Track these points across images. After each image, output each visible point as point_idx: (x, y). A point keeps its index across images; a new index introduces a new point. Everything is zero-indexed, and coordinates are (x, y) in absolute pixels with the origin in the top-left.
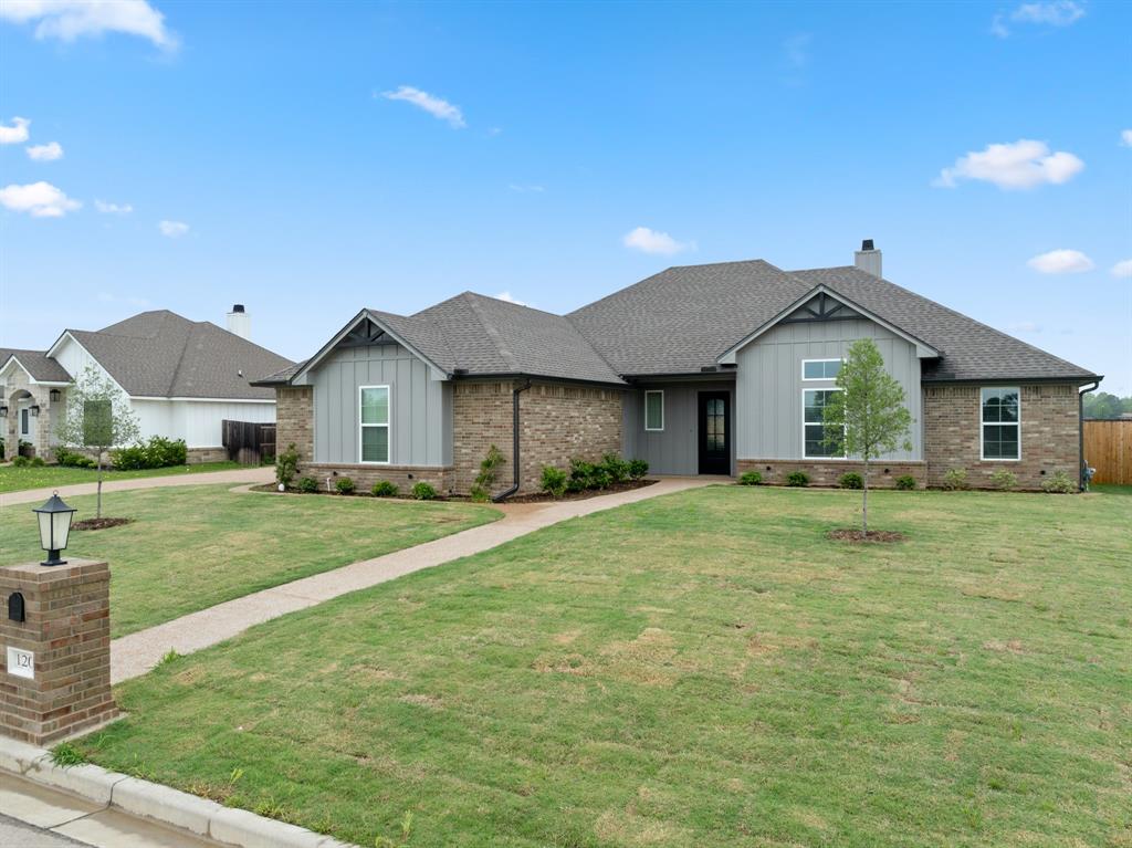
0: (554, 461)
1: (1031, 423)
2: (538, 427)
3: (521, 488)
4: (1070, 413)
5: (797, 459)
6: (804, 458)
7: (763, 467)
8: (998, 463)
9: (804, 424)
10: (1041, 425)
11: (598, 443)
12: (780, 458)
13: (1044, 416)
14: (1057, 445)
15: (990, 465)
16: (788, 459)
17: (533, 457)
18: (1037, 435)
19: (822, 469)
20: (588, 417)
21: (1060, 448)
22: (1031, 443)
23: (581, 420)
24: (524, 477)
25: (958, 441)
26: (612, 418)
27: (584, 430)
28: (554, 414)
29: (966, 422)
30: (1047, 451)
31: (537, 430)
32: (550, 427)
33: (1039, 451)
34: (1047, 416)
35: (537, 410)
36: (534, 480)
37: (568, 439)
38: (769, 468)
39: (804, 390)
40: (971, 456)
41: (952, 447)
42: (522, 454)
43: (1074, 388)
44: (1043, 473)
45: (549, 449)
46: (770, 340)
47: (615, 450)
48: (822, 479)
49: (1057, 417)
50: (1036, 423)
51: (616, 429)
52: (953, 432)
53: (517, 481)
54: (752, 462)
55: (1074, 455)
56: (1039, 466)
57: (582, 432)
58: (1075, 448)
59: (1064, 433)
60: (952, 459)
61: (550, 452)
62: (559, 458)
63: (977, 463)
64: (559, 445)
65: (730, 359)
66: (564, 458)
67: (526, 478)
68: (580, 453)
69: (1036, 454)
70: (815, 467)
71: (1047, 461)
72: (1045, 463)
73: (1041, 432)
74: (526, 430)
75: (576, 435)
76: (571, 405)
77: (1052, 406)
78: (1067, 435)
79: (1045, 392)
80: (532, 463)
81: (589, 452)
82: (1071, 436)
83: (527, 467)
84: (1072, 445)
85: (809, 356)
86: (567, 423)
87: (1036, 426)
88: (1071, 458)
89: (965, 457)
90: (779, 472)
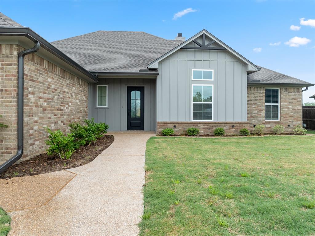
0: (53, 125)
1: (284, 104)
2: (41, 95)
3: (25, 153)
4: (299, 100)
5: (188, 121)
6: (192, 121)
7: (172, 126)
8: (272, 122)
9: (192, 103)
10: (288, 105)
11: (78, 113)
12: (180, 121)
13: (289, 101)
14: (294, 114)
15: (269, 122)
16: (184, 121)
17: (36, 122)
18: (287, 109)
19: (202, 126)
20: (73, 94)
21: (295, 115)
22: (284, 113)
23: (70, 95)
24: (28, 141)
25: (256, 112)
26: (84, 97)
27: (71, 102)
28: (53, 86)
29: (259, 103)
30: (291, 116)
31: (40, 98)
32: (50, 96)
33: (287, 116)
34: (291, 101)
35: (40, 79)
36: (37, 143)
37: (62, 108)
38: (175, 126)
39: (192, 85)
40: (261, 119)
41: (254, 115)
42: (26, 119)
43: (300, 89)
44: (289, 126)
45: (49, 115)
46: (175, 57)
47: (85, 117)
48: (202, 131)
49: (295, 102)
50: (287, 104)
51: (86, 105)
52: (254, 108)
53: (20, 146)
54: (165, 123)
55: (300, 118)
56: (287, 123)
57: (70, 104)
58: (301, 115)
59: (297, 108)
60: (254, 120)
61: (50, 118)
62: (56, 122)
63: (264, 122)
64: (56, 112)
65: (155, 65)
66: (59, 122)
67: (30, 142)
68: (69, 119)
69: (286, 118)
70: (199, 125)
71: (290, 120)
72: (290, 122)
73: (288, 108)
74: (31, 96)
75: (67, 106)
76: (64, 83)
77: (292, 97)
78: (298, 109)
79: (290, 90)
80: (35, 128)
81: (74, 119)
82: (299, 110)
83: (31, 131)
84: (299, 114)
85: (195, 67)
86: (61, 96)
87: (287, 105)
88: (299, 119)
89: (259, 119)
90: (180, 128)
